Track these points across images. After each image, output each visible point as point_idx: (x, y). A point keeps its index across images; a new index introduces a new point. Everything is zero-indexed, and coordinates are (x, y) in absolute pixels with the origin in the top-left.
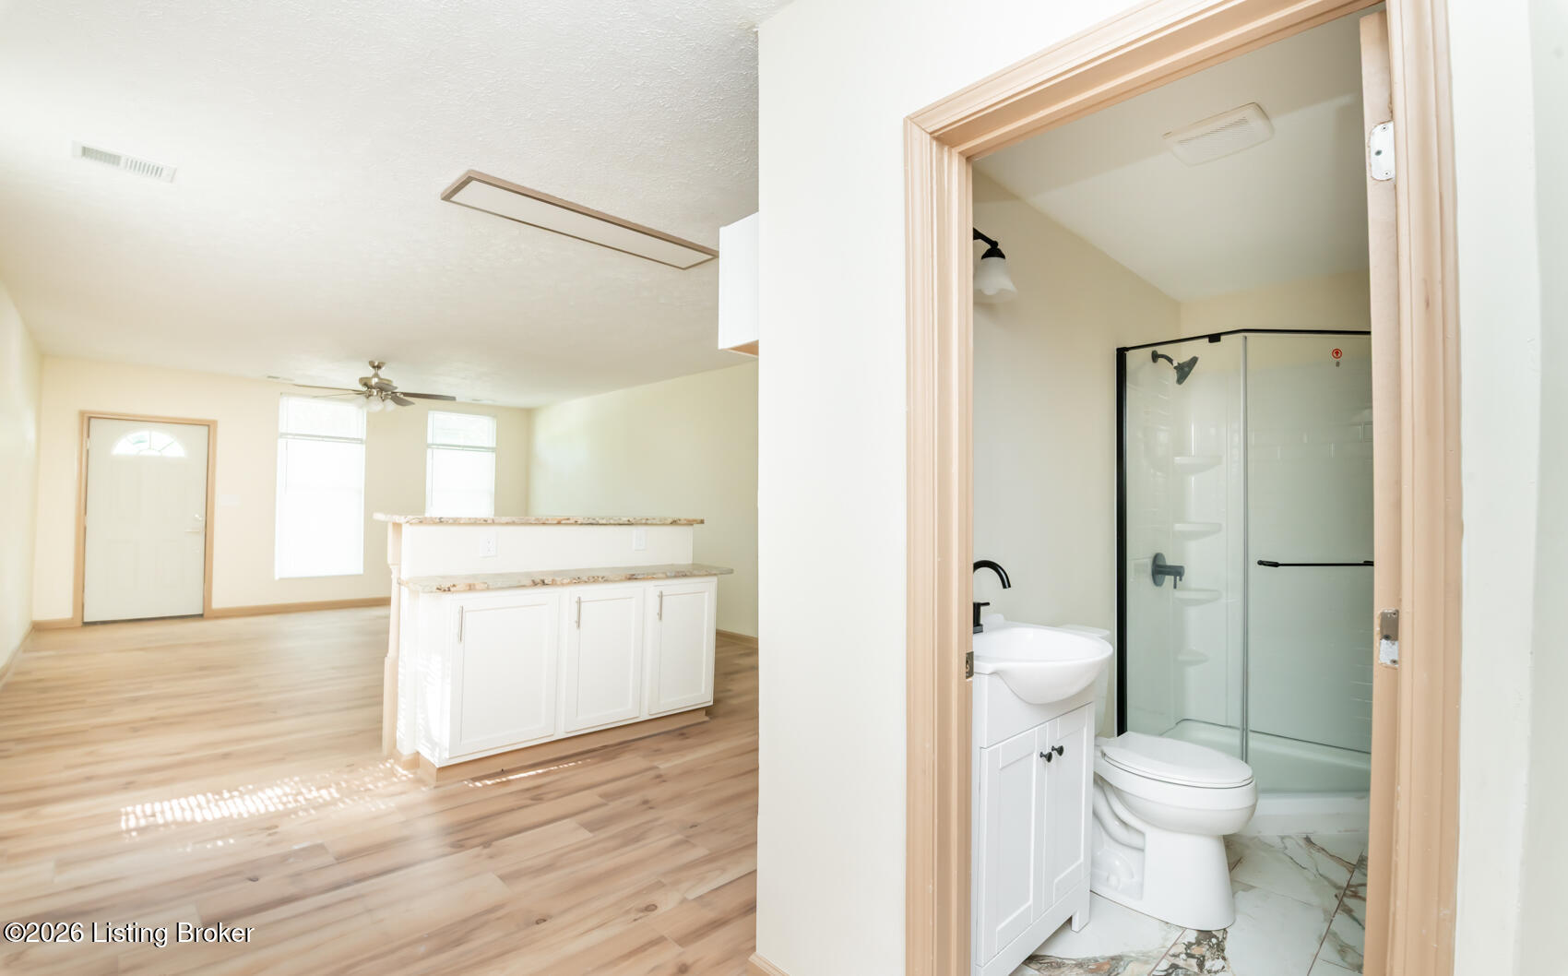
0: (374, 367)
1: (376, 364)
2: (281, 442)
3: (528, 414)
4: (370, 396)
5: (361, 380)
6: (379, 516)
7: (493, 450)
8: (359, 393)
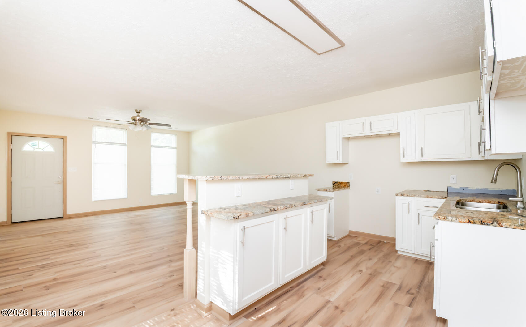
0: (137, 112)
1: (138, 111)
2: (93, 145)
3: (188, 134)
4: (136, 124)
5: (132, 117)
6: (182, 176)
7: (175, 148)
8: (131, 123)
